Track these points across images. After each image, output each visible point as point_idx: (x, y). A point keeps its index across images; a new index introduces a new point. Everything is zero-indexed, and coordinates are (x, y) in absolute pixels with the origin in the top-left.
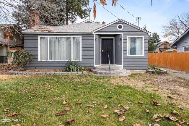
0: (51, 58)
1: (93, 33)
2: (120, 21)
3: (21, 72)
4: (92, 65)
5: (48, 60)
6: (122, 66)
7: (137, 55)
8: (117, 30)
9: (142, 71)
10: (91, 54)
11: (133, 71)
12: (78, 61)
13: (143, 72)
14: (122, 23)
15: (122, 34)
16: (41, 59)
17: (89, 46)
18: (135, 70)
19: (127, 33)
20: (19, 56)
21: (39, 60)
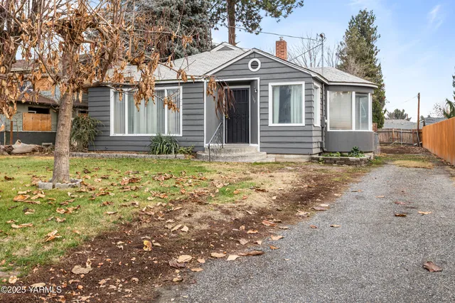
0: (131, 130)
1: (203, 80)
2: (254, 52)
3: (81, 153)
4: (200, 144)
5: (127, 134)
6: (258, 146)
7: (294, 122)
8: (248, 73)
9: (301, 158)
10: (199, 122)
11: (280, 158)
12: (177, 135)
13: (303, 159)
14: (258, 56)
15: (258, 79)
16: (115, 132)
17: (195, 106)
18: (286, 156)
19: (269, 76)
20: (79, 126)
21: (112, 134)
